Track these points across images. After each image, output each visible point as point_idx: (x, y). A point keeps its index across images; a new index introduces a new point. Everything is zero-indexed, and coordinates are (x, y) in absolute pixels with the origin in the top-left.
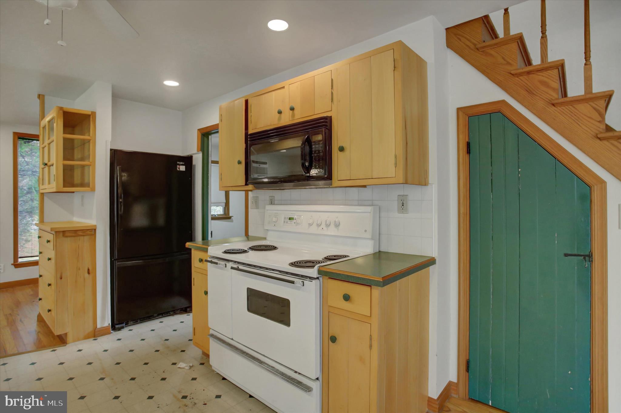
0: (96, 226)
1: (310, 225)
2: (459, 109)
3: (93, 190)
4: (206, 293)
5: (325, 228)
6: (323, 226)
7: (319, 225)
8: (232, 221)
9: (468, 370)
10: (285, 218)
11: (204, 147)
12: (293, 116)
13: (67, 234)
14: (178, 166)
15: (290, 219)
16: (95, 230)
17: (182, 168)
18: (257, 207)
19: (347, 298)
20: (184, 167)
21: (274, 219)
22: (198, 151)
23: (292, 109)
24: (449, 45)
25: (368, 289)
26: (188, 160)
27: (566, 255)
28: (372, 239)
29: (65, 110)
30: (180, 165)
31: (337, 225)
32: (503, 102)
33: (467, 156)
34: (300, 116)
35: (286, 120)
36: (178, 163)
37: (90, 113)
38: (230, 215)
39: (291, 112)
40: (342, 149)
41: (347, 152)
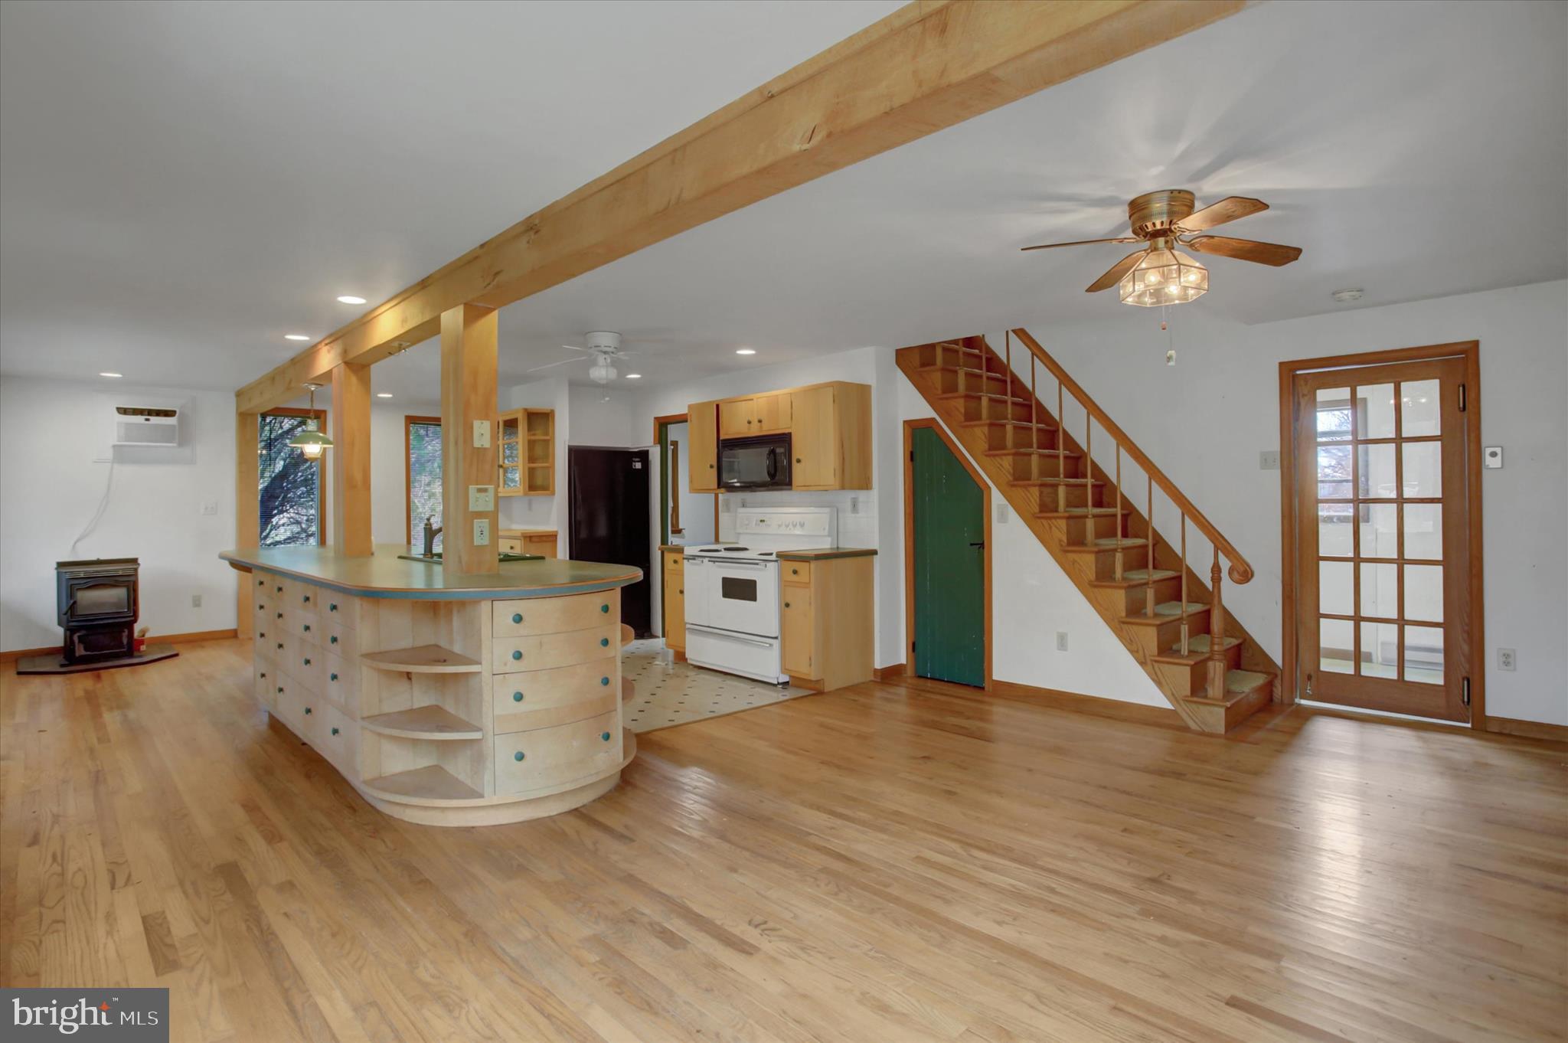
0: (557, 532)
1: (780, 526)
2: (905, 422)
3: (553, 494)
4: (682, 592)
5: (792, 529)
6: (791, 526)
7: (795, 526)
8: (683, 537)
9: (914, 650)
10: (757, 521)
11: (661, 438)
12: (761, 427)
13: (534, 539)
14: (634, 464)
15: (761, 521)
16: (556, 536)
17: (638, 466)
18: (728, 510)
19: (795, 572)
20: (640, 464)
21: (747, 522)
22: (655, 444)
23: (760, 421)
24: (898, 363)
25: (808, 564)
26: (644, 456)
27: (972, 545)
28: (829, 536)
29: (529, 411)
30: (635, 462)
31: (802, 525)
32: (933, 419)
33: (910, 463)
34: (768, 429)
35: (754, 431)
36: (634, 459)
37: (549, 411)
38: (680, 527)
39: (759, 424)
40: (799, 461)
41: (803, 464)
